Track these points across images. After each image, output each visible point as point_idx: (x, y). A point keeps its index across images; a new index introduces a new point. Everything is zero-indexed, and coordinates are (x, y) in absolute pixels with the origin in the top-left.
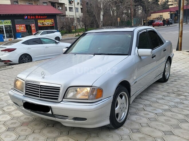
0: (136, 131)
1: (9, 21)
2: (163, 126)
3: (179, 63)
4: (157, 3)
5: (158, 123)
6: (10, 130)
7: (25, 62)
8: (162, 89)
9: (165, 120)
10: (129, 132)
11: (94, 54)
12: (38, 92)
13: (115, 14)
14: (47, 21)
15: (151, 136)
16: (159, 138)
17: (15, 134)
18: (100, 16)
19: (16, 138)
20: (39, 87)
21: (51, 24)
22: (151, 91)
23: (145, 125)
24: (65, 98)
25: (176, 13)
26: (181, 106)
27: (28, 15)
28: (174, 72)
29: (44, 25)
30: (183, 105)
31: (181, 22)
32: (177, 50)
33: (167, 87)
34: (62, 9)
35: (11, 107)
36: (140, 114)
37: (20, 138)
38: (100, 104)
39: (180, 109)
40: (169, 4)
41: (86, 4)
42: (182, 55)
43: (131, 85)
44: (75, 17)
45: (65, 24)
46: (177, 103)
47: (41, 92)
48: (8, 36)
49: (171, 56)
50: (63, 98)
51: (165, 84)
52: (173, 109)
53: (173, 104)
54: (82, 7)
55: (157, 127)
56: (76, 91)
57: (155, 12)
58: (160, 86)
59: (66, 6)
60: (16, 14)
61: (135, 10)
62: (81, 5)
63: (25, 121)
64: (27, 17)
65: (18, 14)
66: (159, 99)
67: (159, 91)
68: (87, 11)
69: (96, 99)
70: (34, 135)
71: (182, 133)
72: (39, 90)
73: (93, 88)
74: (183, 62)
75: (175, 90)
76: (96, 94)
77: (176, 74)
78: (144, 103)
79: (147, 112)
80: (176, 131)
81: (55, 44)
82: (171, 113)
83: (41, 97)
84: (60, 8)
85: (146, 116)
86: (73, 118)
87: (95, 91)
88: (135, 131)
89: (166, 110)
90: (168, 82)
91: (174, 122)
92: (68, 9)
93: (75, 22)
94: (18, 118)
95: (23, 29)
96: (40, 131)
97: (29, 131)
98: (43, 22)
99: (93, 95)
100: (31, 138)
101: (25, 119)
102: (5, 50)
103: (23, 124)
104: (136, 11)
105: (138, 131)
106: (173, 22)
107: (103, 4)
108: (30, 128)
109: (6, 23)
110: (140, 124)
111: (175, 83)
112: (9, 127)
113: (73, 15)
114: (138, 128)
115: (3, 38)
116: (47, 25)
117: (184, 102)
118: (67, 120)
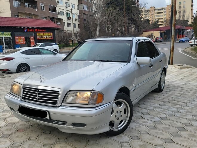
0: (136, 138)
1: (9, 33)
2: (163, 134)
3: (172, 75)
4: (148, 22)
5: (157, 131)
6: (5, 136)
7: (23, 72)
8: (158, 99)
9: (164, 128)
10: (129, 139)
11: (94, 61)
12: (36, 96)
13: (110, 31)
14: (45, 34)
15: (151, 144)
16: (160, 146)
17: (9, 140)
18: (96, 32)
19: (11, 145)
20: (37, 91)
21: (49, 38)
22: (148, 100)
23: (145, 133)
24: (64, 102)
25: (165, 32)
26: (178, 115)
27: (27, 28)
28: (168, 83)
29: (42, 38)
30: (180, 114)
31: (173, 38)
32: (169, 63)
33: (163, 97)
34: (61, 24)
35: (7, 113)
36: (139, 122)
37: (14, 145)
38: (100, 109)
39: (177, 118)
40: (159, 24)
41: (83, 20)
42: (174, 69)
43: (131, 91)
44: (73, 31)
45: (63, 38)
46: (174, 111)
47: (39, 96)
48: (7, 47)
49: (166, 67)
50: (62, 102)
51: (160, 94)
52: (171, 118)
53: (170, 112)
54: (79, 23)
55: (156, 135)
56: (76, 95)
57: (146, 31)
58: (156, 95)
59: (64, 21)
60: (16, 27)
61: (128, 28)
62: (78, 21)
63: (21, 127)
64: (27, 30)
65: (18, 27)
66: (156, 107)
67: (155, 101)
68: (84, 27)
69: (97, 104)
70: (30, 142)
71: (182, 141)
72: (37, 94)
73: (93, 93)
74: (176, 75)
75: (171, 100)
76: (96, 99)
77: (169, 85)
78: (142, 111)
79: (145, 120)
80: (176, 139)
81: (53, 55)
82: (169, 121)
83: (38, 101)
84: (59, 23)
85: (144, 124)
86: (72, 124)
87: (96, 95)
88: (134, 138)
89: (163, 119)
90: (163, 92)
91: (173, 130)
92: (66, 24)
93: (73, 36)
94: (13, 124)
95: (22, 41)
96: (36, 138)
97: (24, 137)
98: (41, 35)
99: (93, 99)
100: (26, 145)
101: (21, 125)
102: (3, 59)
103: (18, 130)
104: (130, 29)
105: (138, 139)
106: (163, 40)
107: (99, 20)
108: (25, 135)
109: (6, 34)
110: (139, 131)
111: (170, 93)
112: (4, 133)
113: (70, 30)
114: (138, 136)
115: (2, 49)
116: (46, 38)
117: (181, 111)
118: (65, 126)
